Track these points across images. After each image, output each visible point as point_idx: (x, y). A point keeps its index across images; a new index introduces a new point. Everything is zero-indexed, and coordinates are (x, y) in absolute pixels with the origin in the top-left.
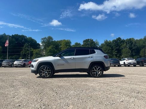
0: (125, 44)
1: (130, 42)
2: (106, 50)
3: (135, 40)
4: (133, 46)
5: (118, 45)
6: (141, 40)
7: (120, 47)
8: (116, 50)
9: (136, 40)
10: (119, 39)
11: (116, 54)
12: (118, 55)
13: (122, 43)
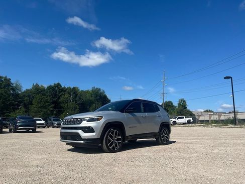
0: (67, 96)
1: (75, 93)
2: (41, 102)
3: (80, 90)
4: (77, 99)
5: (56, 95)
6: (87, 92)
7: (59, 98)
8: (53, 103)
9: (82, 91)
10: (58, 85)
11: (51, 109)
12: (55, 112)
13: (62, 93)
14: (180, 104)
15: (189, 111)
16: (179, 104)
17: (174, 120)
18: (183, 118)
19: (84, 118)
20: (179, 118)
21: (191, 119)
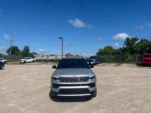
19: (89, 77)
20: (28, 59)
21: (35, 59)
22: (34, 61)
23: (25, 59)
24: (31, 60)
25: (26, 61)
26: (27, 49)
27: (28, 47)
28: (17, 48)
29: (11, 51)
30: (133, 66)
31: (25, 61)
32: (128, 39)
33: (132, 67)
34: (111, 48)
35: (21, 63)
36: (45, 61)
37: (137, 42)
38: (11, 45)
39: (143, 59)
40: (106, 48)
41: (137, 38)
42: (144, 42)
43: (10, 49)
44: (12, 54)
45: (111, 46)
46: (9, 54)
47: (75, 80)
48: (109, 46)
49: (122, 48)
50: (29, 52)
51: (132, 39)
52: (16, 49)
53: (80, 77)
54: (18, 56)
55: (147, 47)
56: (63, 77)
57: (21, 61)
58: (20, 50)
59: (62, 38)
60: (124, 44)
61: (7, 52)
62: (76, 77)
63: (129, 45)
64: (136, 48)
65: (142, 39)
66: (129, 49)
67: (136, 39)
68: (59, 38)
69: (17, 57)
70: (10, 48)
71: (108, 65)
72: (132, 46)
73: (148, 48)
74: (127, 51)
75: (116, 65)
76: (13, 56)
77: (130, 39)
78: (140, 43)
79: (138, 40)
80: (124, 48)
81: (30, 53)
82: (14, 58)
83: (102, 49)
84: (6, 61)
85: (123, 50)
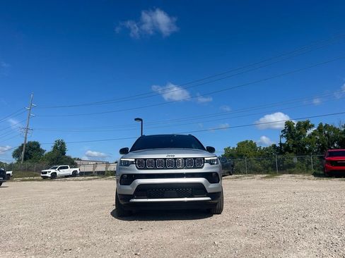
14: (57, 148)
15: (69, 158)
16: (55, 147)
17: (53, 171)
18: (67, 168)
19: (204, 158)
20: (61, 168)
21: (77, 169)
22: (75, 174)
23: (55, 168)
24: (69, 171)
25: (58, 173)
26: (60, 148)
27: (63, 143)
28: (39, 146)
29: (23, 153)
30: (306, 177)
31: (55, 173)
32: (288, 124)
33: (304, 179)
34: (252, 145)
35: (45, 178)
36: (102, 174)
37: (310, 132)
38: (26, 138)
39: (327, 161)
40: (241, 145)
41: (308, 122)
42: (326, 132)
43: (21, 148)
44: (25, 159)
45: (251, 141)
46: (19, 161)
47: (174, 163)
48: (247, 141)
49: (278, 145)
50: (64, 154)
51: (299, 124)
52: (35, 149)
53: (185, 159)
54: (38, 163)
55: (335, 141)
56: (145, 159)
57: (46, 173)
58: (44, 151)
59: (141, 120)
60: (282, 136)
61: (14, 156)
62: (175, 159)
63: (293, 138)
64: (310, 144)
65: (321, 125)
66: (294, 146)
67: (307, 126)
68: (136, 119)
69: (36, 165)
70: (23, 145)
71: (246, 178)
72: (299, 139)
73: (336, 145)
74: (290, 152)
75: (265, 178)
76: (28, 163)
77: (295, 126)
78: (318, 133)
79: (313, 126)
80: (281, 144)
81: (66, 157)
82: (28, 170)
83: (231, 148)
84: (11, 175)
85: (281, 150)
